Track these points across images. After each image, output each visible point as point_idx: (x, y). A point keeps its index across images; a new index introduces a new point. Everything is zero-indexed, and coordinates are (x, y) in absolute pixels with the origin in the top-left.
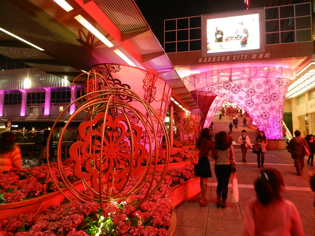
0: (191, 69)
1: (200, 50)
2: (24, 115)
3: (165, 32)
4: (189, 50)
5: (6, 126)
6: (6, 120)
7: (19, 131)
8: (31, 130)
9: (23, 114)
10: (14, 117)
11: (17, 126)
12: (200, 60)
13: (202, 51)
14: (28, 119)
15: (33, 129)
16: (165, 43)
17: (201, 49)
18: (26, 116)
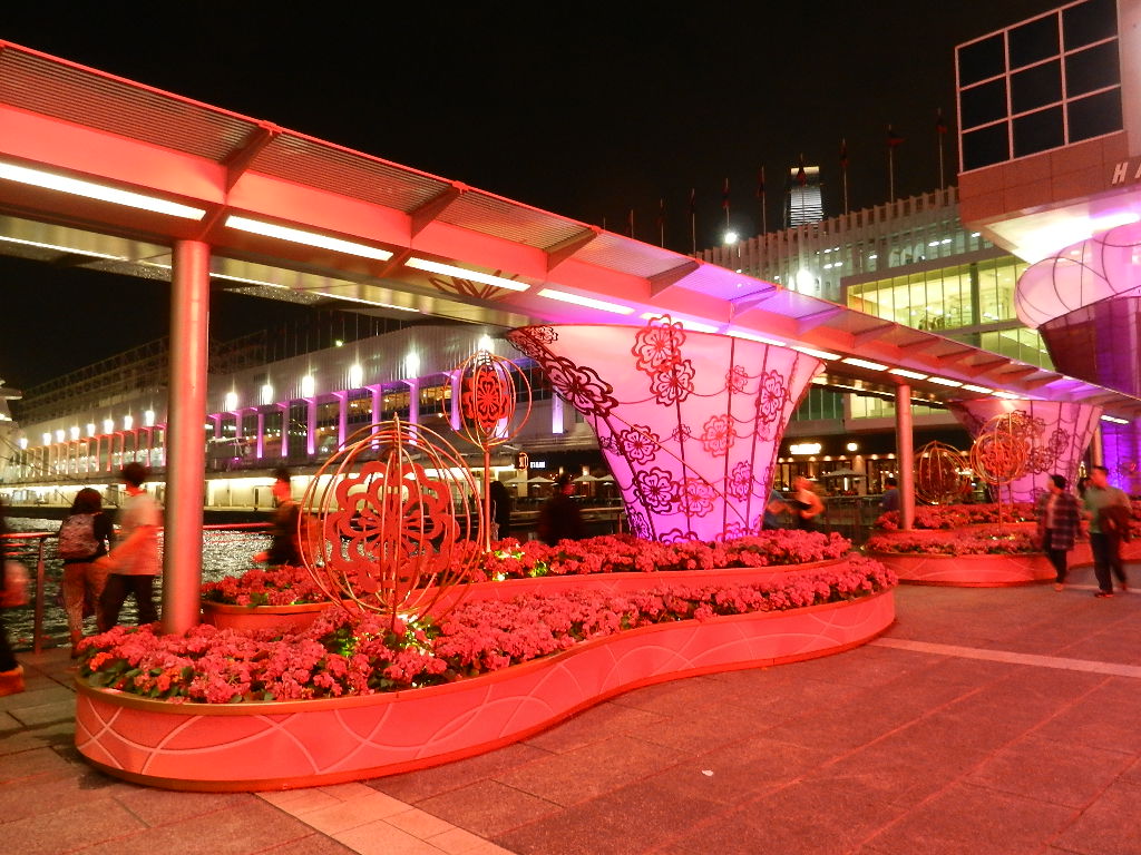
0: (1094, 212)
1: (1120, 131)
2: (561, 431)
3: (959, 90)
4: (1066, 140)
5: (517, 466)
6: (516, 448)
7: (550, 478)
8: (581, 474)
9: (558, 428)
10: (537, 436)
11: (542, 465)
12: (1120, 172)
13: (1126, 133)
14: (573, 442)
15: (585, 472)
16: (964, 135)
17: (1121, 127)
18: (566, 432)
